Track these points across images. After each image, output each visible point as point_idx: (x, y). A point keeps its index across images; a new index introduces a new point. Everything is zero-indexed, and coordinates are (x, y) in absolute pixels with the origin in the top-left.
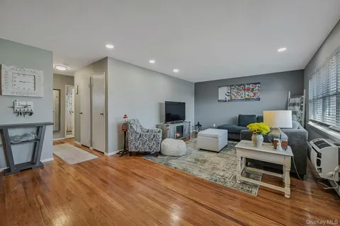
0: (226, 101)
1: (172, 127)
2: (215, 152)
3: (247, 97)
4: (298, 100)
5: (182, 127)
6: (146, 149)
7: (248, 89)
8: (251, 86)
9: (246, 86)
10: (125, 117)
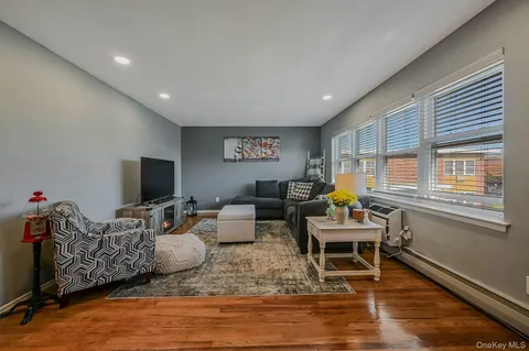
0: (235, 161)
1: (157, 211)
2: (247, 243)
3: (264, 155)
4: (318, 161)
5: (172, 208)
6: (118, 273)
7: (265, 145)
8: (269, 141)
9: (264, 141)
10: (38, 197)
